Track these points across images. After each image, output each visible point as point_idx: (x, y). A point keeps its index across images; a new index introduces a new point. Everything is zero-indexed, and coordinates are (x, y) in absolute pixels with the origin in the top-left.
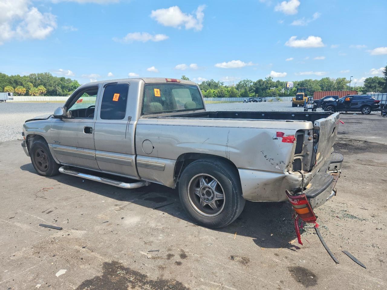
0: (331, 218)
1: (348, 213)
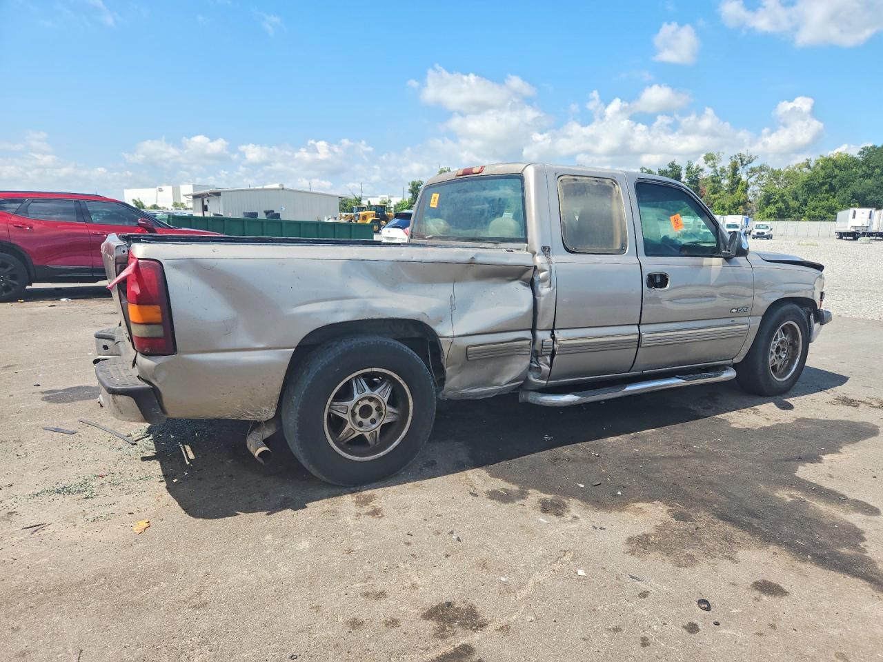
0: (113, 469)
1: (79, 496)
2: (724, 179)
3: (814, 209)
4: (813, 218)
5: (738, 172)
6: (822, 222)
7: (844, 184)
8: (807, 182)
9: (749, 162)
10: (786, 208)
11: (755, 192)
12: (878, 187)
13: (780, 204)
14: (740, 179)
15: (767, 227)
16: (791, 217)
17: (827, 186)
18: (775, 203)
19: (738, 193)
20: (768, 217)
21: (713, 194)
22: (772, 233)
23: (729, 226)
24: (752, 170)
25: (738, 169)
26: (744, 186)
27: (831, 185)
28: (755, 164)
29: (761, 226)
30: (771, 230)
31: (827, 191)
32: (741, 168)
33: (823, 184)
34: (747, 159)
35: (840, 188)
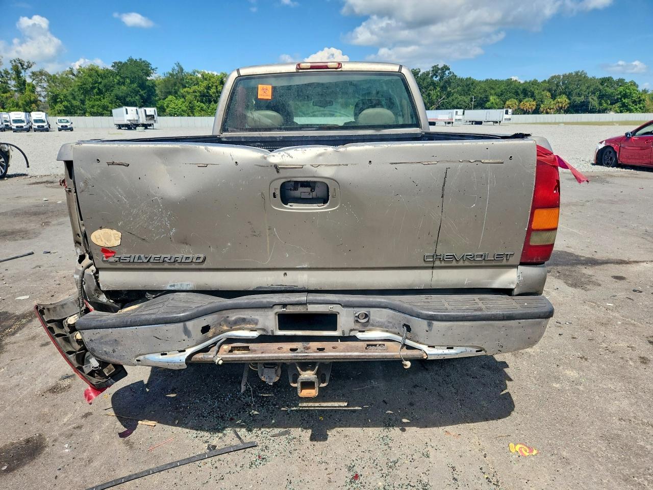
2: (10, 80)
3: (93, 107)
4: (93, 114)
5: (21, 75)
6: (102, 117)
7: (109, 88)
8: (81, 85)
9: (29, 67)
10: (72, 106)
11: (42, 92)
12: (131, 92)
13: (65, 103)
14: (25, 81)
15: (67, 122)
16: (77, 113)
17: (96, 90)
18: (61, 102)
19: (27, 93)
20: (59, 113)
21: (4, 93)
22: (72, 126)
23: (36, 121)
24: (33, 73)
25: (21, 73)
26: (31, 88)
27: (99, 89)
28: (35, 69)
29: (62, 121)
30: (72, 123)
31: (98, 94)
32: (23, 71)
33: (93, 88)
34: (26, 64)
35: (106, 92)
